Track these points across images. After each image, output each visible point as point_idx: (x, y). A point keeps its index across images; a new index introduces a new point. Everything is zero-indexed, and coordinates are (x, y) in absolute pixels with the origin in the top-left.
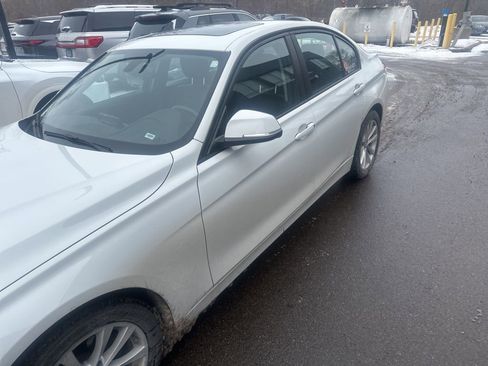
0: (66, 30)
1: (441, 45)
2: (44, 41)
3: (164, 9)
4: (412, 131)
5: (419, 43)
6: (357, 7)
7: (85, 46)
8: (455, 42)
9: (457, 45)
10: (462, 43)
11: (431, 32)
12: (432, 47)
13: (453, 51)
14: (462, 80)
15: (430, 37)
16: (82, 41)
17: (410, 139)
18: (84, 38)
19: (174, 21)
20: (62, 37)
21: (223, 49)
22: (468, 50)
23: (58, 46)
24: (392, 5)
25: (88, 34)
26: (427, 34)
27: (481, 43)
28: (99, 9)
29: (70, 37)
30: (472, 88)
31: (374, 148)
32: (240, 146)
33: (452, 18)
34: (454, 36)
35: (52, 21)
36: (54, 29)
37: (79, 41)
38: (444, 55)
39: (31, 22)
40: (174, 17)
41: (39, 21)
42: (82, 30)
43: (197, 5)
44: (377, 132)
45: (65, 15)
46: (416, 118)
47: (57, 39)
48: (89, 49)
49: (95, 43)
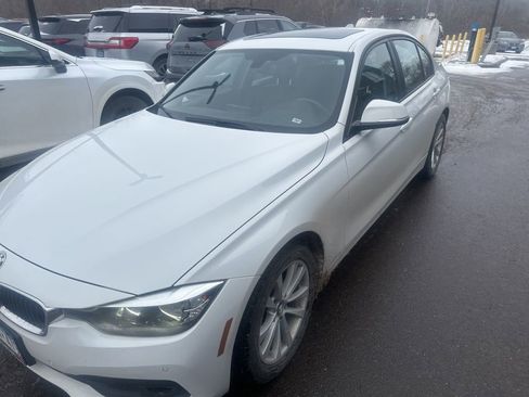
0: (98, 30)
1: (469, 59)
2: (70, 40)
3: (207, 12)
4: (464, 138)
5: (446, 57)
6: (382, 18)
7: (120, 47)
8: (484, 58)
9: (485, 60)
10: (490, 58)
12: (461, 62)
13: (482, 66)
14: (500, 94)
15: (456, 52)
16: (117, 42)
17: (464, 145)
18: (119, 39)
19: (223, 25)
20: (92, 36)
21: (346, 50)
22: (496, 66)
23: (86, 46)
24: (418, 17)
25: (123, 35)
26: (454, 49)
27: (507, 59)
28: (136, 9)
29: (105, 36)
30: (511, 101)
31: (439, 149)
32: (368, 131)
33: (481, 33)
34: (483, 52)
35: (78, 20)
36: (83, 28)
37: (113, 42)
38: (473, 70)
39: (57, 20)
40: (221, 21)
41: (65, 19)
42: (115, 31)
43: (243, 9)
44: (444, 134)
45: (97, 14)
46: (465, 127)
47: (86, 38)
48: (124, 51)
49: (130, 44)
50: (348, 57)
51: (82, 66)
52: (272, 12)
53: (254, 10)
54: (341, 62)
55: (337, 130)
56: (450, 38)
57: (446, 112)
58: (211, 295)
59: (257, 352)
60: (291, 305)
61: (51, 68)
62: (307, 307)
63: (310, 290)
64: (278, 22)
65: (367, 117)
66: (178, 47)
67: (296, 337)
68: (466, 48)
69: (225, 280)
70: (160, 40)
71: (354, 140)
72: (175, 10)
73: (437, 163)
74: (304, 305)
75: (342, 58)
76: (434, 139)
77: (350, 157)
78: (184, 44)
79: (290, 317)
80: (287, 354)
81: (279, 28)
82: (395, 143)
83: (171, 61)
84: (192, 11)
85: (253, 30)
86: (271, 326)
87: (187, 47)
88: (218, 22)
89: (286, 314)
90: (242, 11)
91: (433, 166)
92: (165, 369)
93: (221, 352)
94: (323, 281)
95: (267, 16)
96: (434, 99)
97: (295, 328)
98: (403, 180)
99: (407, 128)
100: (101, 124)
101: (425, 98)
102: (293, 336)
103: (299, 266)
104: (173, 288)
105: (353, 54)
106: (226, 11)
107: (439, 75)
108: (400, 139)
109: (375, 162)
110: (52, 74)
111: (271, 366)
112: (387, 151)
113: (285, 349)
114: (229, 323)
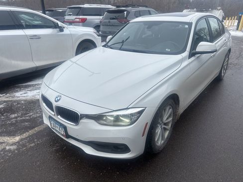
0: (70, 15)
1: (237, 29)
3: (118, 7)
4: (236, 64)
6: (195, 9)
7: (79, 22)
11: (229, 23)
12: (233, 30)
15: (231, 25)
16: (78, 20)
17: (237, 67)
18: (79, 18)
19: (125, 12)
20: (67, 18)
23: (65, 21)
24: (212, 9)
25: (81, 17)
26: (230, 24)
28: (86, 6)
29: (73, 18)
31: (225, 67)
32: (199, 55)
35: (61, 11)
36: (63, 14)
37: (76, 20)
38: (239, 34)
39: (52, 11)
40: (125, 11)
41: (56, 10)
42: (77, 15)
43: (134, 5)
44: (228, 61)
45: (69, 8)
46: (236, 59)
47: (64, 18)
48: (81, 24)
49: (83, 21)
50: (190, 24)
51: (70, 29)
52: (146, 7)
53: (139, 6)
54: (187, 26)
55: (186, 54)
56: (228, 19)
57: (230, 50)
58: (140, 113)
59: (155, 139)
60: (165, 124)
61: (58, 29)
62: (171, 126)
63: (173, 120)
64: (149, 11)
65: (199, 49)
66: (105, 22)
67: (167, 138)
68: (236, 24)
69: (146, 108)
70: (97, 19)
71: (193, 58)
72: (103, 6)
73: (224, 74)
74: (170, 125)
75: (187, 25)
76: (224, 62)
77: (191, 65)
78: (108, 21)
79: (165, 129)
80: (163, 144)
81: (150, 13)
82: (209, 61)
83: (102, 28)
84: (110, 6)
85: (138, 14)
86: (159, 131)
87: (109, 22)
88: (123, 11)
89: (164, 127)
90: (133, 6)
91: (223, 74)
92: (123, 138)
93: (143, 135)
94: (178, 117)
95: (144, 8)
96: (225, 44)
97: (167, 134)
98: (212, 77)
99: (214, 56)
100: (76, 55)
101: (219, 45)
102: (166, 137)
103: (170, 108)
104: (127, 109)
105: (192, 23)
106: (127, 6)
107: (226, 34)
108: (211, 59)
109: (201, 68)
110: (58, 32)
111: (158, 147)
112: (206, 64)
113: (163, 142)
114: (147, 124)
